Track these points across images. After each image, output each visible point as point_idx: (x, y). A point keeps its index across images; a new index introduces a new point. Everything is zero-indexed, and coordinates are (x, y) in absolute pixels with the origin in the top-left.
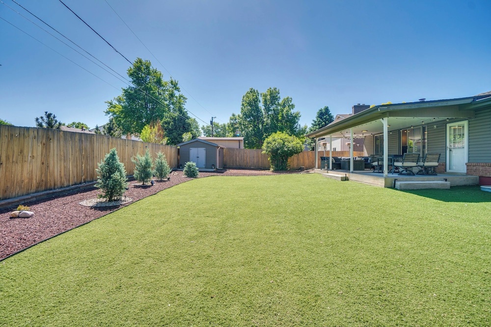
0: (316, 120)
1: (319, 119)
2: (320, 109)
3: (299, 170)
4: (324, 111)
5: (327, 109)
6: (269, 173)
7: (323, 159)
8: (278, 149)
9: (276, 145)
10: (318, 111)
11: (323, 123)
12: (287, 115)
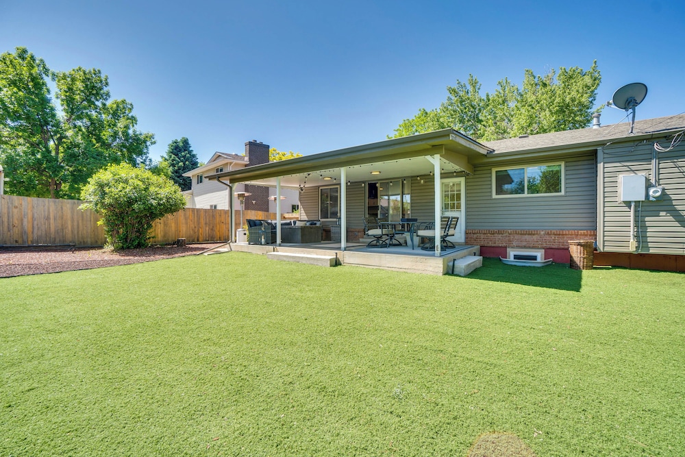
0: (167, 157)
1: (173, 156)
2: (174, 140)
3: (176, 246)
4: (181, 144)
5: (186, 142)
6: (107, 257)
7: (252, 223)
8: (130, 202)
9: (127, 190)
10: (171, 142)
11: (181, 164)
12: (126, 134)
